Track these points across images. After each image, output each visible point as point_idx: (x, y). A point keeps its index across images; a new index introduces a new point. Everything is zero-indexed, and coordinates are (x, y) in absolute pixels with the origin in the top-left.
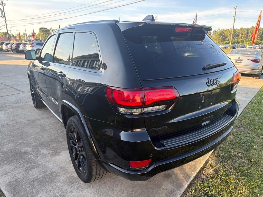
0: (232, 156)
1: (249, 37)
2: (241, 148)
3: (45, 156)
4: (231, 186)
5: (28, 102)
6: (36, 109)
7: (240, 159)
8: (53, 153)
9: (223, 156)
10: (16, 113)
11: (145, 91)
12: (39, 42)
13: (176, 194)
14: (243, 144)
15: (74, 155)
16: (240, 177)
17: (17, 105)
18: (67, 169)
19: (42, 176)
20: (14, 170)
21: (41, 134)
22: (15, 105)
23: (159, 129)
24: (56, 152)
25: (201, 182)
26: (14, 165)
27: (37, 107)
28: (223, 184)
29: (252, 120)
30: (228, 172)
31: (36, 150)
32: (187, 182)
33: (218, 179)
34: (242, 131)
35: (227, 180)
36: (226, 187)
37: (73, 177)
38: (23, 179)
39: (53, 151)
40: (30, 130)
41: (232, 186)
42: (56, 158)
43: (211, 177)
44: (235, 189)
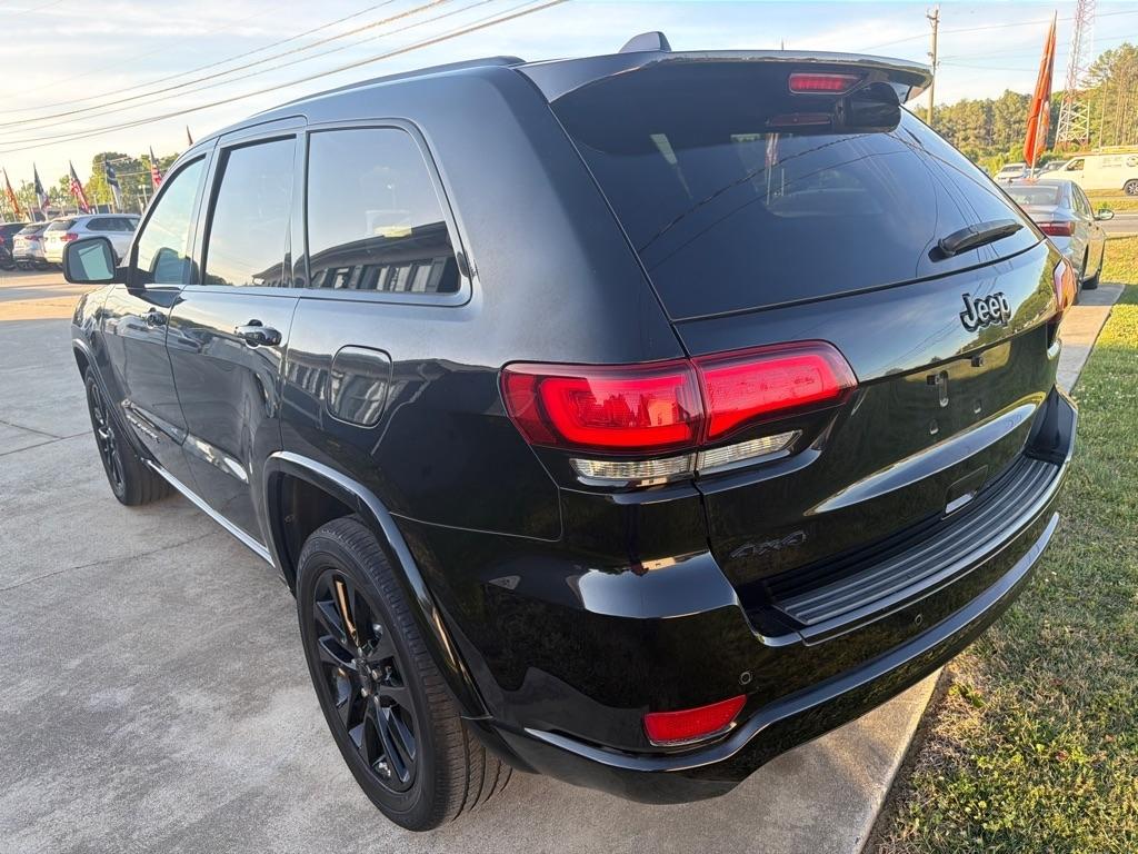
0: (1048, 647)
1: (995, 137)
2: (1078, 606)
3: (200, 721)
4: (1079, 780)
5: (84, 482)
6: (124, 510)
7: (1090, 655)
8: (235, 703)
9: (1009, 649)
10: (34, 537)
11: (702, 371)
12: (100, 215)
13: (840, 844)
14: (1086, 589)
15: (343, 704)
16: (1111, 739)
17: (36, 498)
18: (314, 772)
19: (200, 816)
20: (63, 801)
21: (165, 620)
22: (25, 499)
23: (771, 549)
24: (248, 699)
25: (942, 778)
26: (60, 779)
27: (129, 500)
28: (1041, 776)
29: (1097, 480)
30: (1053, 719)
31: (154, 695)
32: (879, 781)
33: (1014, 753)
34: (1063, 531)
35: (1053, 755)
36: (1058, 788)
37: (347, 806)
38: (114, 839)
39: (235, 693)
40: (111, 608)
41: (1083, 782)
42: (254, 725)
43: (981, 751)
44: (1100, 793)
